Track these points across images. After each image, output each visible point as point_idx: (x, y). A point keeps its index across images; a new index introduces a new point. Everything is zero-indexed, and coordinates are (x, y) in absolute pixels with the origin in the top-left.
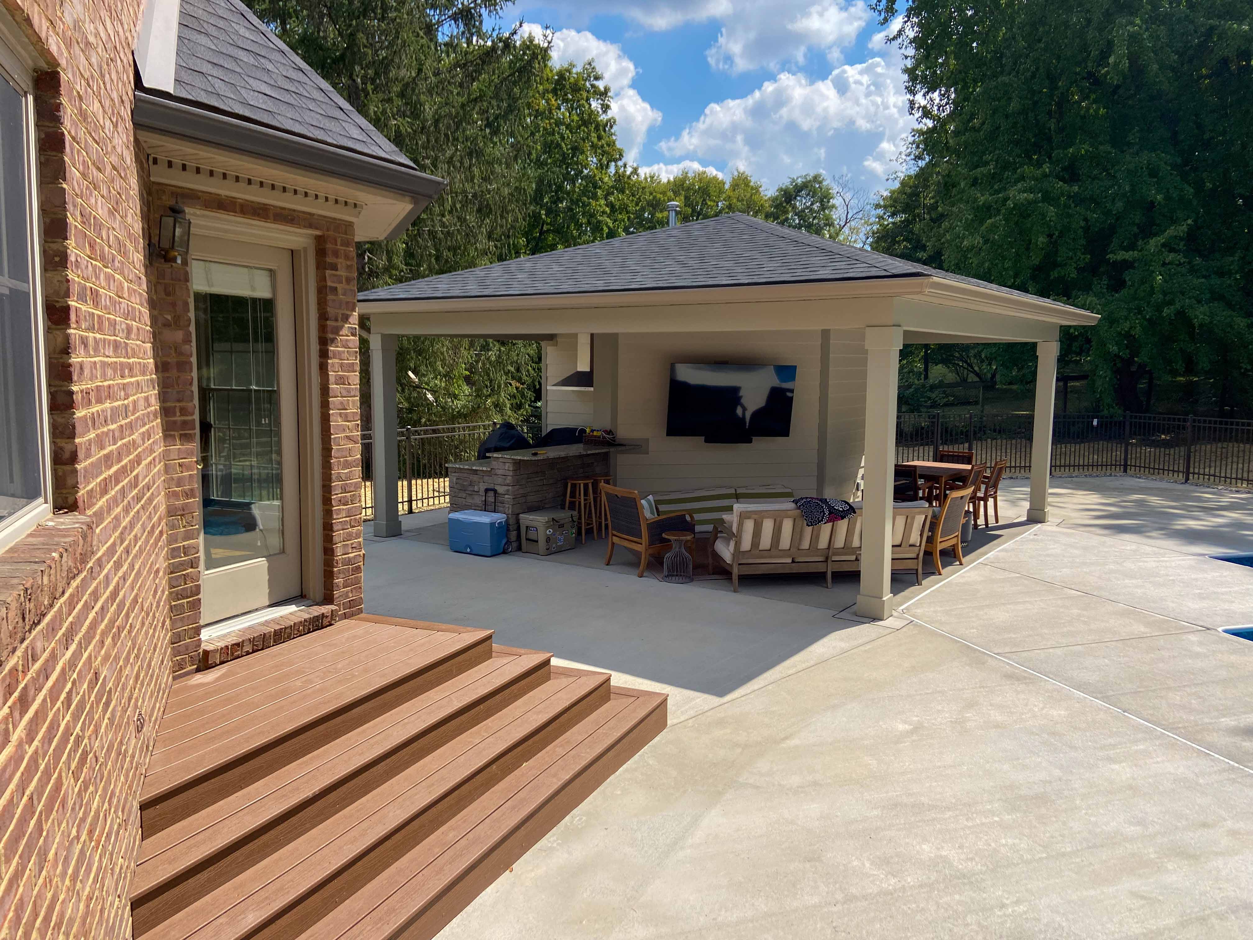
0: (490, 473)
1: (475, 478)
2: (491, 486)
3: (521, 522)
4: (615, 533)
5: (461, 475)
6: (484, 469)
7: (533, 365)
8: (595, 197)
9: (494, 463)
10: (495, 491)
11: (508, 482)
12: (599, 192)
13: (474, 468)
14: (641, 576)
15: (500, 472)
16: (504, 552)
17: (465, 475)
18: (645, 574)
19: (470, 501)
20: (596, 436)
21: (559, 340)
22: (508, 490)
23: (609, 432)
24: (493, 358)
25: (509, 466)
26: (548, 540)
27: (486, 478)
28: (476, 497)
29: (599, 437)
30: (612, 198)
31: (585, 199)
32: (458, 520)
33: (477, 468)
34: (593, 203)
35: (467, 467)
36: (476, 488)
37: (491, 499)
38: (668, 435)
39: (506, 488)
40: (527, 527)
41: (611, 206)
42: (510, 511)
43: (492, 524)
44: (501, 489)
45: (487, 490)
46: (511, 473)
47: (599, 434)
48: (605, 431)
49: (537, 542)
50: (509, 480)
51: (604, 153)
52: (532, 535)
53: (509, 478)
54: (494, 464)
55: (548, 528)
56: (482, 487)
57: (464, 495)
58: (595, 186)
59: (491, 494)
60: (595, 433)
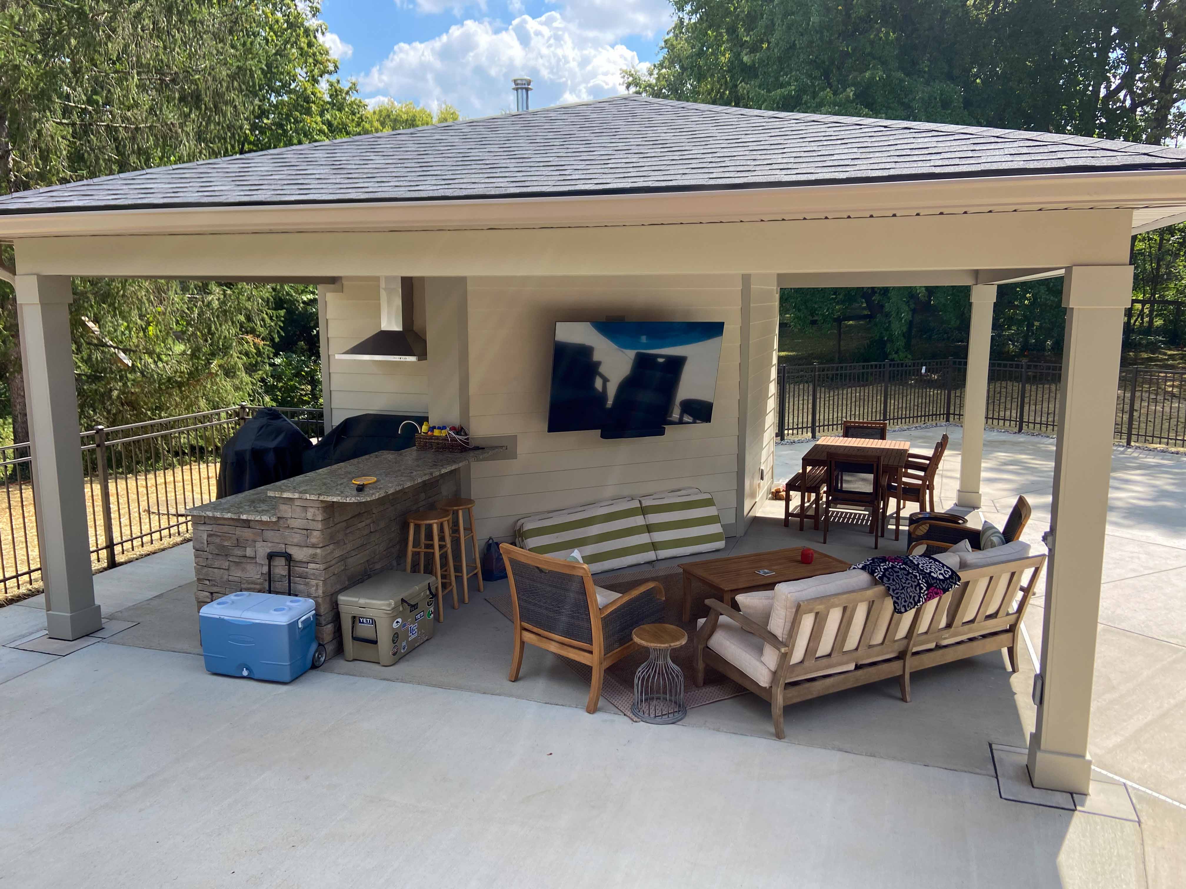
0: (274, 526)
1: (247, 533)
2: (281, 548)
3: (343, 608)
4: (526, 625)
5: (216, 528)
6: (265, 518)
7: (269, 311)
8: (308, 112)
9: (283, 507)
10: (289, 558)
11: (314, 540)
12: (314, 107)
13: (244, 517)
14: (592, 709)
15: (294, 523)
16: (314, 666)
17: (226, 529)
18: (600, 704)
19: (237, 574)
20: (437, 438)
21: (345, 283)
22: (314, 556)
23: (460, 430)
24: (216, 304)
25: (315, 514)
26: (396, 637)
27: (269, 534)
28: (249, 567)
29: (445, 439)
30: (328, 116)
31: (298, 114)
32: (221, 621)
33: (251, 517)
34: (308, 119)
35: (229, 515)
36: (249, 552)
37: (280, 568)
38: (550, 430)
39: (311, 551)
40: (354, 617)
41: (329, 124)
42: (320, 592)
43: (292, 626)
44: (298, 554)
45: (271, 556)
46: (320, 526)
47: (444, 433)
48: (453, 429)
49: (375, 642)
50: (316, 537)
51: (316, 62)
52: (365, 630)
53: (316, 533)
54: (285, 510)
55: (394, 618)
56: (263, 549)
57: (226, 564)
58: (307, 100)
59: (280, 562)
60: (436, 433)
